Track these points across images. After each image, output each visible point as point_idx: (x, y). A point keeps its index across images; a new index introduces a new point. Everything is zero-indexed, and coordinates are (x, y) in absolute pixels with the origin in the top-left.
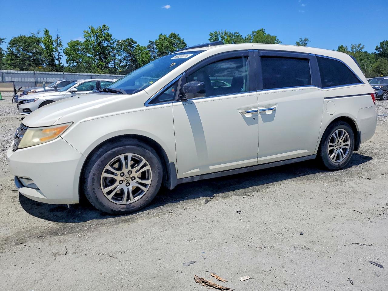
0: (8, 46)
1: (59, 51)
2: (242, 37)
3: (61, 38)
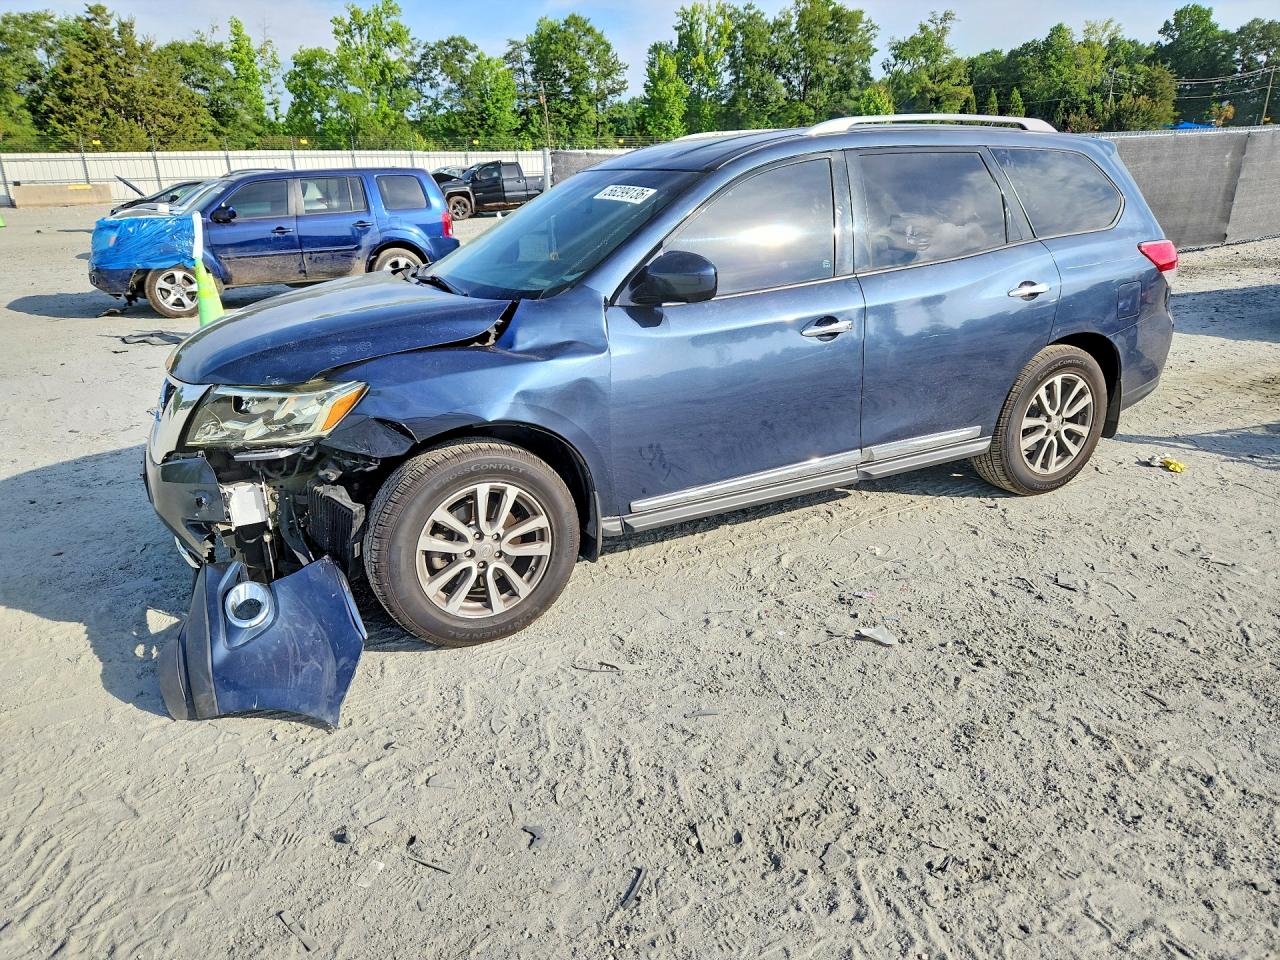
1: (273, 81)
2: (764, 18)
3: (274, 43)
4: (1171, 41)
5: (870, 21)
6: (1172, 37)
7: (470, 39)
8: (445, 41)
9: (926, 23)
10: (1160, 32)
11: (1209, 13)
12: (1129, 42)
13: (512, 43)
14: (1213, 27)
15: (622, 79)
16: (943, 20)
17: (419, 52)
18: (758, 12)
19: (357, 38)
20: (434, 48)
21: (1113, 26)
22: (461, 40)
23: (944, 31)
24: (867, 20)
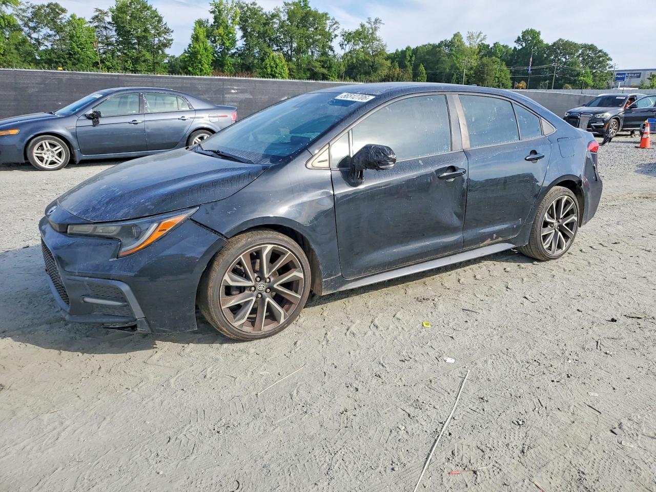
4: (520, 47)
5: (334, 19)
6: (522, 45)
7: (62, 5)
8: (46, 5)
9: (365, 23)
10: (515, 42)
11: (539, 33)
12: (503, 46)
13: (97, 10)
14: (541, 42)
15: (169, 38)
16: (376, 21)
17: (31, 10)
18: (259, 7)
20: (39, 9)
21: (482, 36)
22: (57, 5)
23: (376, 29)
24: (331, 18)
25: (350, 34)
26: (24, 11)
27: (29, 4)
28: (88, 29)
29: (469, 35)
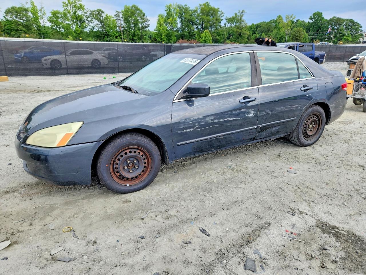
0: (3, 15)
1: (44, 19)
3: (44, 8)
5: (221, 11)
6: (313, 20)
7: (103, 10)
8: (96, 10)
9: (237, 12)
10: (309, 19)
11: (321, 14)
12: (302, 21)
13: (117, 12)
14: (323, 18)
15: (148, 24)
16: (243, 12)
17: (89, 12)
18: (188, 7)
19: (69, 8)
20: (93, 12)
21: (293, 17)
22: (100, 10)
23: (242, 15)
24: (220, 11)
25: (230, 19)
26: (86, 13)
27: (88, 10)
28: (114, 21)
29: (286, 17)
